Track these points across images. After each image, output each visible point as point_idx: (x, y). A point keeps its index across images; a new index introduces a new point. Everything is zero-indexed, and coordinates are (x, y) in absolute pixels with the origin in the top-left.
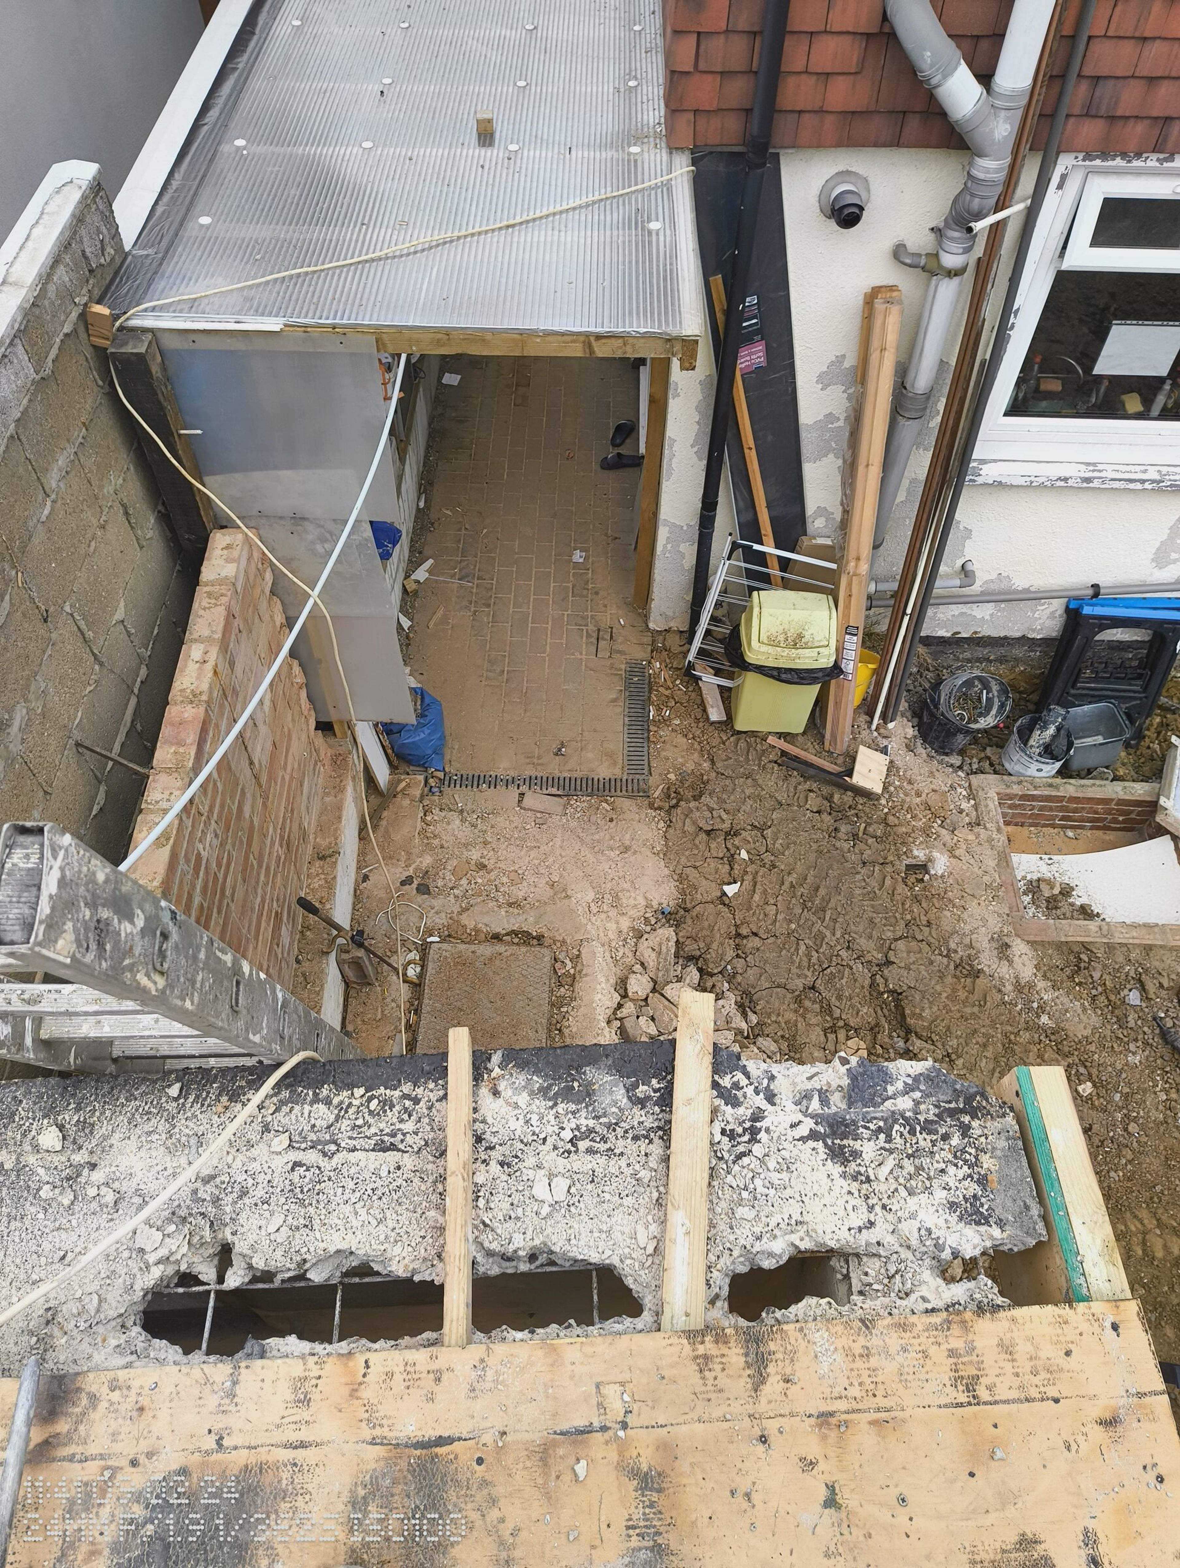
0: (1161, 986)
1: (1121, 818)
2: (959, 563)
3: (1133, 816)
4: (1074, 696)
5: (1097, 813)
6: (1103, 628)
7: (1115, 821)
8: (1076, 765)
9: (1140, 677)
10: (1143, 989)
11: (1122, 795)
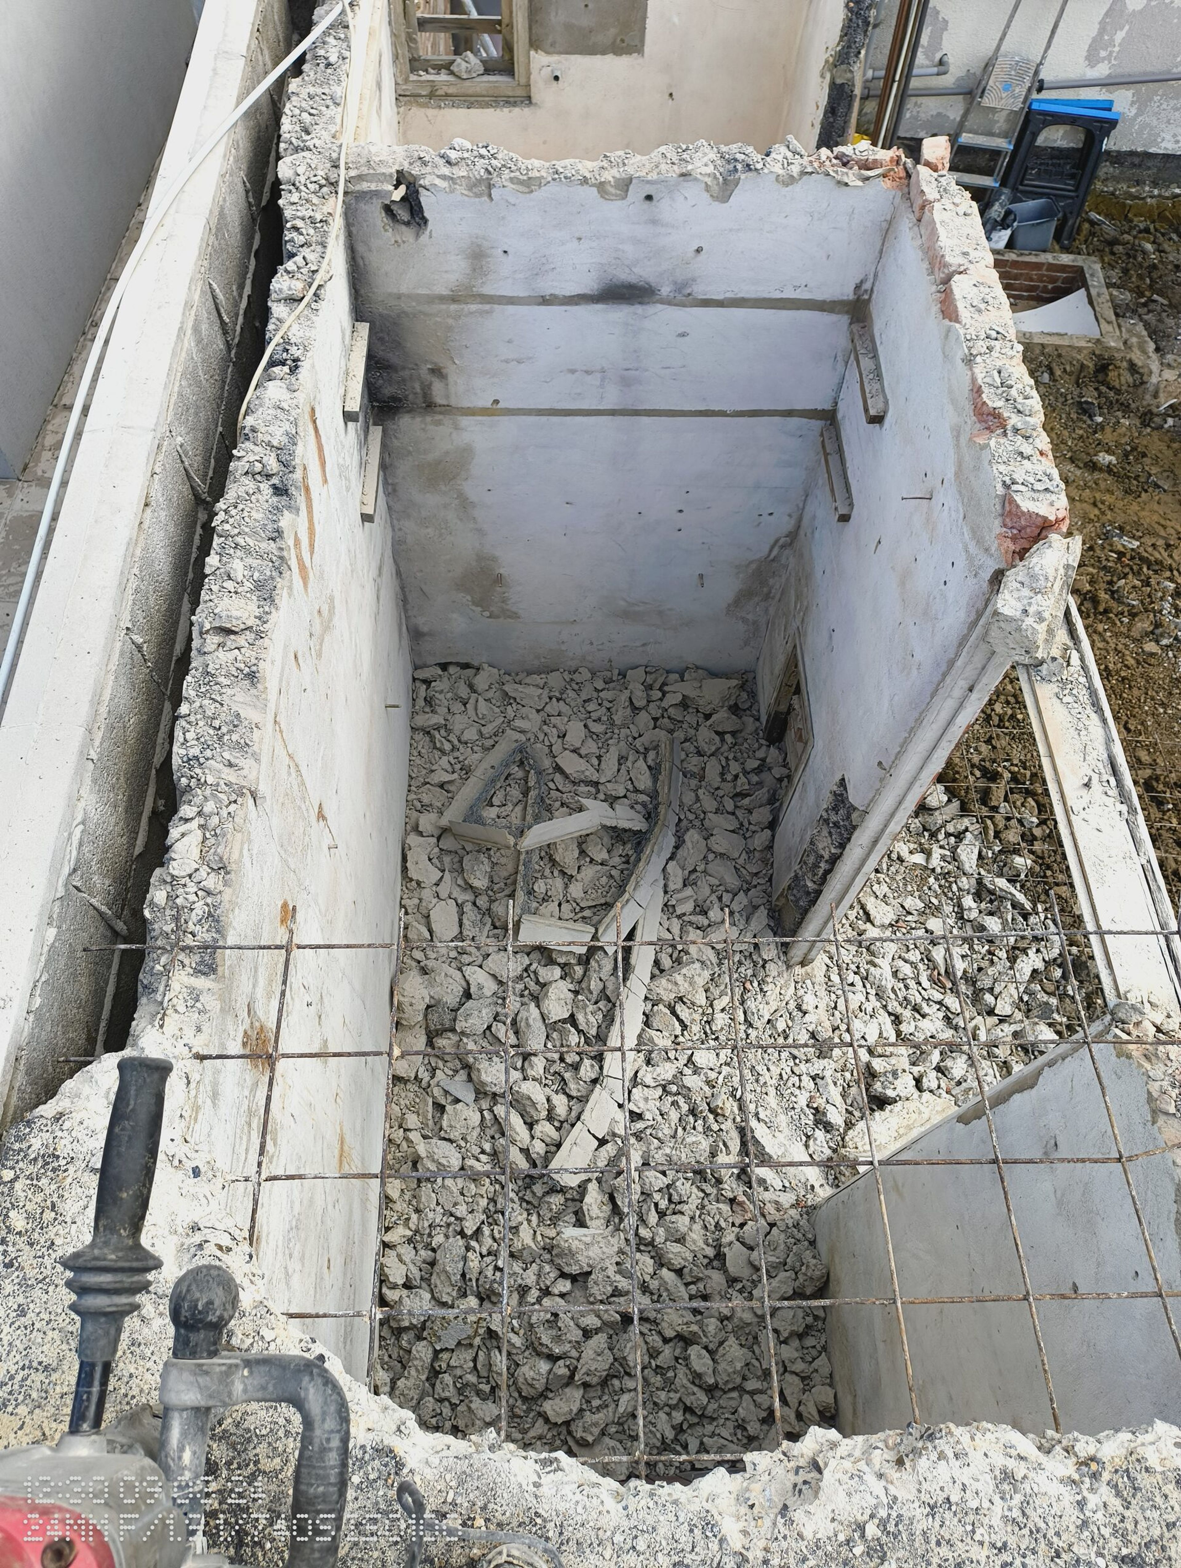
0: (1065, 370)
1: (1050, 286)
2: (938, 56)
3: (1059, 284)
4: (1022, 192)
5: (1031, 280)
6: (1046, 124)
7: (1045, 288)
8: (1020, 240)
9: (1073, 176)
10: (1052, 374)
11: (1051, 261)
